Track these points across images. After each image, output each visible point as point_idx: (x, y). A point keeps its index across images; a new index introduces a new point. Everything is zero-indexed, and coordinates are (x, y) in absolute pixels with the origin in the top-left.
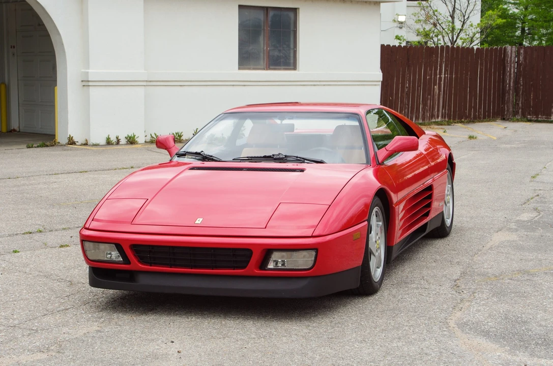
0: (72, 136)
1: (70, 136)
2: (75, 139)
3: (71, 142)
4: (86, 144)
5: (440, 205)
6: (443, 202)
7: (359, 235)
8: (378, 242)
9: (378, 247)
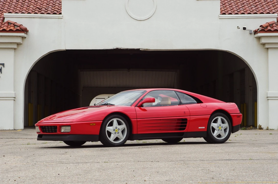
0: (261, 125)
1: (260, 125)
2: (262, 127)
3: (261, 128)
4: (268, 129)
5: (199, 128)
6: (204, 128)
7: (94, 124)
8: (116, 130)
9: (116, 131)
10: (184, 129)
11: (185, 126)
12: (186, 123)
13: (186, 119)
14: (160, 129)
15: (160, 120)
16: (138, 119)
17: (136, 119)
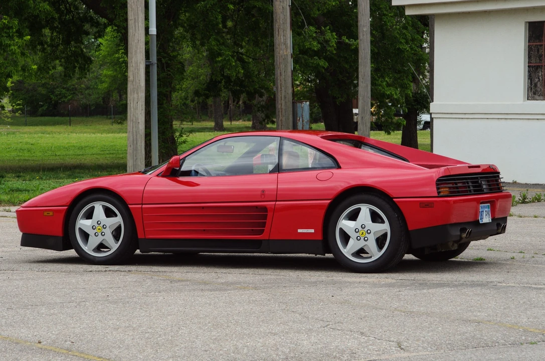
5: (300, 231)
6: (312, 231)
7: (51, 214)
8: (99, 227)
9: (99, 231)
10: (261, 232)
11: (264, 225)
12: (265, 217)
13: (264, 209)
14: (204, 230)
15: (203, 207)
16: (144, 206)
17: (140, 206)
